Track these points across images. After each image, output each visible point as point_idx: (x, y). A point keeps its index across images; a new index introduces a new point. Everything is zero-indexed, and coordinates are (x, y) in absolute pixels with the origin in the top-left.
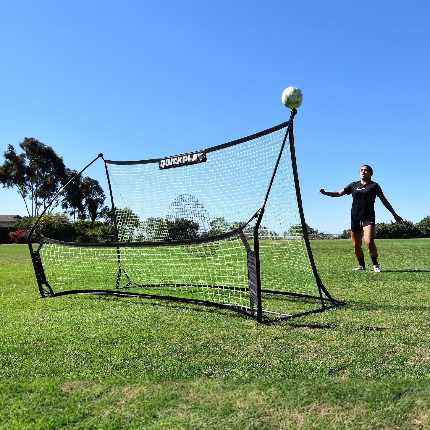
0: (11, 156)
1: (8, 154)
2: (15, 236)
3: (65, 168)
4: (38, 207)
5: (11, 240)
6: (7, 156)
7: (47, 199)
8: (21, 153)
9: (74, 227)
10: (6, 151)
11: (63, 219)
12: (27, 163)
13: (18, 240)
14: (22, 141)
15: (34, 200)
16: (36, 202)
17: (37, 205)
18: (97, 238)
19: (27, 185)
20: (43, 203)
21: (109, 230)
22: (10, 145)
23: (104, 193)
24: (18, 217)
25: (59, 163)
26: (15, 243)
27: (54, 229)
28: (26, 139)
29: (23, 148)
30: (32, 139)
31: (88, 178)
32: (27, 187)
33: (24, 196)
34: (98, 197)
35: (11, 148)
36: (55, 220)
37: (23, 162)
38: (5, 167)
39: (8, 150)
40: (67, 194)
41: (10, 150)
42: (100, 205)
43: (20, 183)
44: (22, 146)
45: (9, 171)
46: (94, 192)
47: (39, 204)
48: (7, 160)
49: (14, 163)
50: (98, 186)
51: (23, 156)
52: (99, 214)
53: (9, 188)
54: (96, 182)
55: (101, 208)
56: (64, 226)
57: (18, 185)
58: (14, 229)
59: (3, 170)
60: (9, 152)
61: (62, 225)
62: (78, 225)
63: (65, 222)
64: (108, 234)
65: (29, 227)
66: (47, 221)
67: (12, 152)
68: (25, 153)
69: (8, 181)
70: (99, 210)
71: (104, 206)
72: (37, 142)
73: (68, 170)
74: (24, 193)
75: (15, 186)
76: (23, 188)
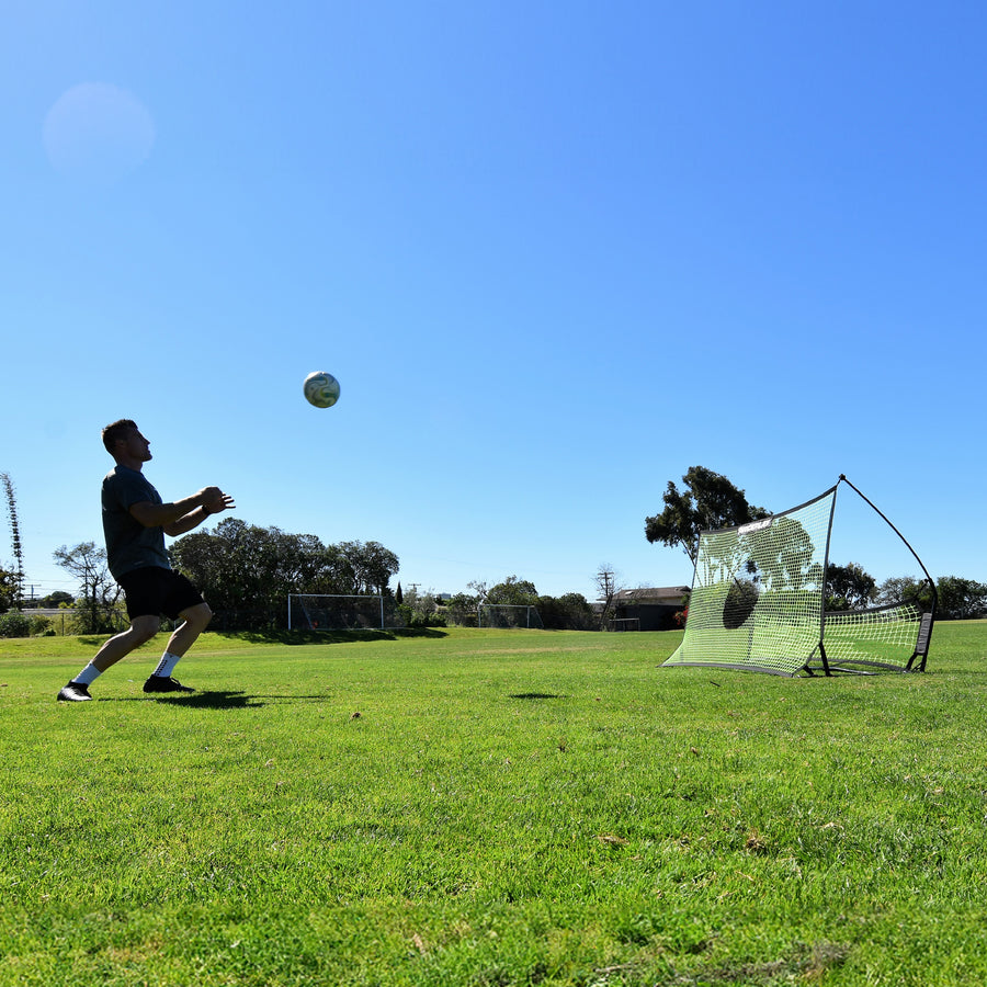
0: (672, 498)
1: (668, 496)
2: (684, 618)
3: (749, 506)
4: (712, 571)
5: (679, 624)
6: (668, 499)
7: (725, 560)
8: (685, 492)
10: (666, 492)
12: (694, 505)
14: (686, 474)
16: (709, 565)
19: (696, 540)
22: (670, 483)
23: (811, 543)
24: (686, 589)
25: (739, 500)
28: (691, 470)
29: (688, 484)
30: (699, 468)
32: (696, 543)
33: (693, 558)
34: (802, 550)
35: (672, 485)
37: (689, 504)
38: (666, 516)
39: (668, 489)
41: (670, 490)
42: (807, 562)
43: (686, 537)
44: (685, 481)
45: (671, 521)
47: (713, 568)
48: (668, 505)
49: (677, 508)
50: (802, 531)
51: (687, 495)
52: (805, 578)
53: (672, 547)
54: (798, 525)
55: (808, 567)
57: (684, 542)
58: (682, 608)
59: (663, 520)
60: (669, 493)
67: (673, 492)
68: (690, 490)
69: (670, 536)
70: (804, 570)
71: (813, 563)
72: (706, 471)
73: (753, 508)
74: (692, 553)
75: (680, 543)
76: (691, 546)
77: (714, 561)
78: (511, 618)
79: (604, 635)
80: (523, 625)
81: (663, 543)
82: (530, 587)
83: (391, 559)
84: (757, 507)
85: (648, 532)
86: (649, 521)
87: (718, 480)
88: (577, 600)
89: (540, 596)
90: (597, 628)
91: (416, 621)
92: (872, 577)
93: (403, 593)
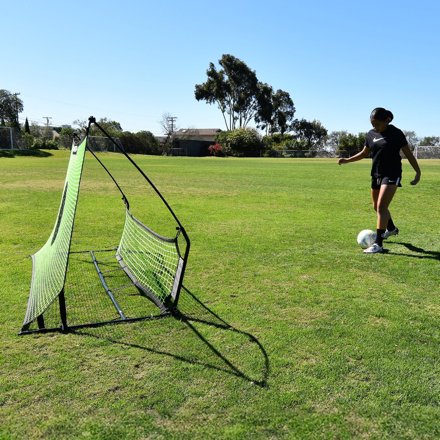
0: (212, 73)
1: (210, 72)
2: (214, 149)
3: (258, 82)
4: (235, 121)
5: (211, 153)
6: (209, 74)
7: (243, 114)
8: (220, 70)
9: (262, 142)
10: (208, 69)
11: (253, 134)
12: (226, 78)
13: (216, 153)
14: (221, 58)
15: (231, 115)
16: (233, 116)
17: (234, 119)
18: (282, 152)
19: (226, 100)
20: (240, 117)
21: (293, 145)
22: (211, 63)
23: (294, 106)
24: (219, 131)
25: (252, 77)
26: (213, 155)
27: (245, 143)
28: (224, 56)
29: (222, 65)
30: (228, 55)
31: (280, 91)
32: (225, 102)
33: (223, 111)
34: (288, 110)
35: (212, 65)
36: (246, 135)
37: (223, 78)
38: (208, 85)
39: (209, 67)
40: (260, 108)
41: (211, 68)
42: (291, 118)
43: (220, 98)
44: (221, 63)
45: (211, 88)
46: (285, 104)
47: (235, 119)
48: (210, 77)
49: (215, 80)
50: (289, 99)
51: (222, 72)
52: (289, 128)
53: (211, 104)
54: (287, 95)
55: (291, 121)
56: (253, 141)
57: (218, 101)
58: (213, 143)
59: (206, 87)
60: (210, 70)
61: (252, 139)
62: (266, 140)
63: (255, 137)
64: (291, 148)
65: (224, 140)
66: (239, 136)
67: (213, 70)
68: (223, 69)
69: (210, 97)
70: (289, 123)
71: (294, 119)
72: (233, 57)
73: (261, 83)
74: (223, 109)
75: (216, 102)
76: (223, 104)
77: (236, 114)
78: (103, 145)
79: (164, 158)
80: (111, 150)
81: (206, 101)
82: (117, 126)
83: (17, 103)
84: (263, 83)
85: (196, 94)
86: (197, 87)
87: (239, 64)
88: (147, 136)
89: (124, 131)
90: (160, 154)
91: (36, 145)
92: (326, 129)
93: (30, 125)
